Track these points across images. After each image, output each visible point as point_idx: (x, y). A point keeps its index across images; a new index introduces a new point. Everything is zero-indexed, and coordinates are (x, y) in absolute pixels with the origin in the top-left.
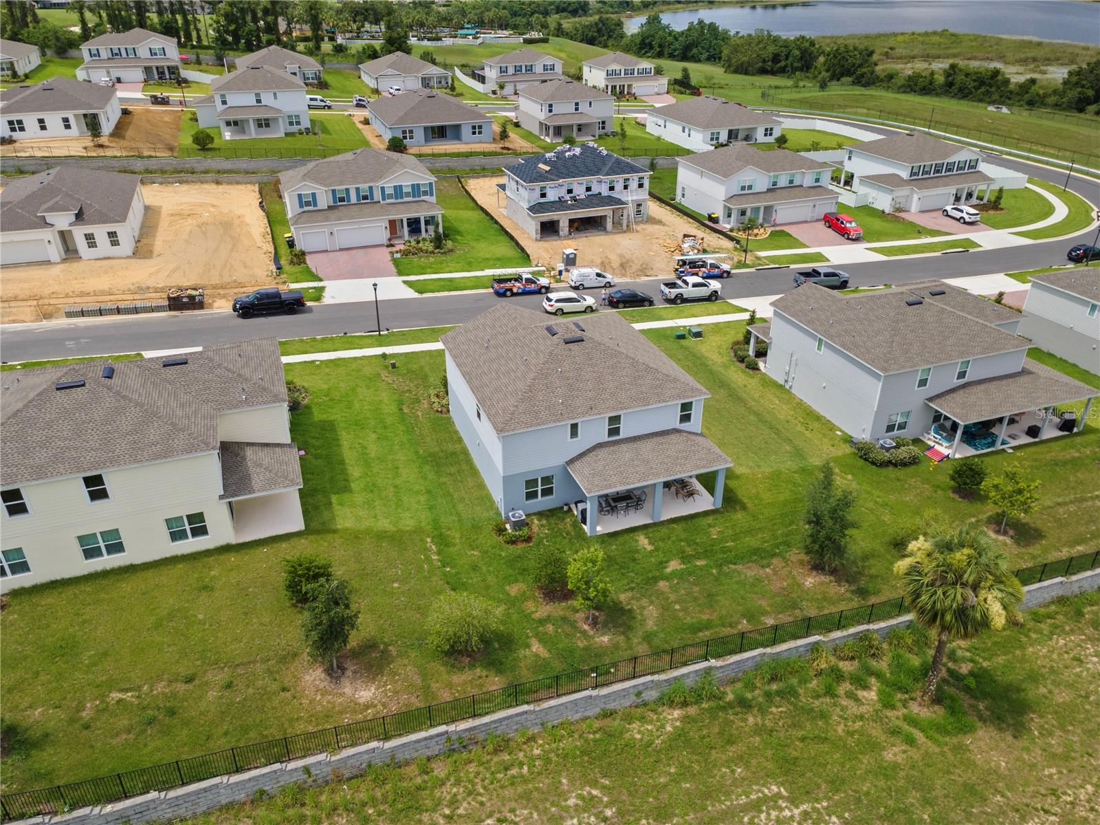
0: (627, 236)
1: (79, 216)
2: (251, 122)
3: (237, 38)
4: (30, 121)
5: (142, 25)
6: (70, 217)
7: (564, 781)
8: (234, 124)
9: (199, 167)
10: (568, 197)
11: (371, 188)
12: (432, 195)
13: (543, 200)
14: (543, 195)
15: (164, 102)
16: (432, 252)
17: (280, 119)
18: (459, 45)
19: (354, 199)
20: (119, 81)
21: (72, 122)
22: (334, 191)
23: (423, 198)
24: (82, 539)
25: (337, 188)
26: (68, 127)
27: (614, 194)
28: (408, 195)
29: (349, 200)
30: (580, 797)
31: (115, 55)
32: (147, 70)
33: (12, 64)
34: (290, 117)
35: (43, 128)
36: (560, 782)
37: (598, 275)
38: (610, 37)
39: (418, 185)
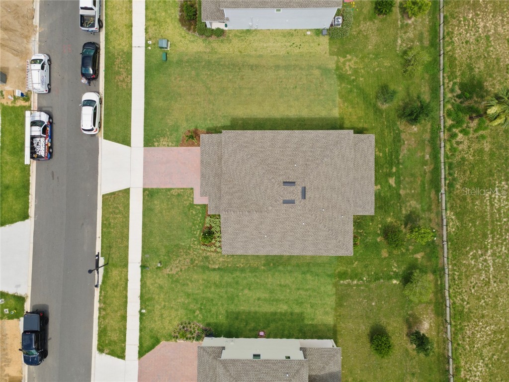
7: (464, 262)
30: (472, 259)
36: (464, 263)
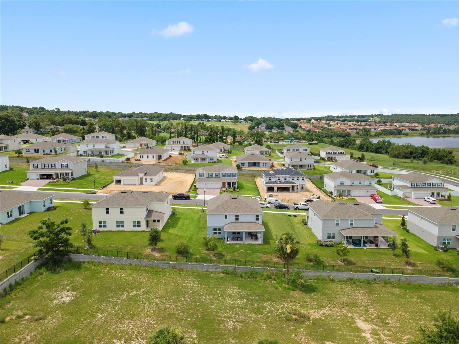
0: (295, 194)
1: (145, 174)
2: (199, 159)
3: (211, 140)
4: (145, 156)
5: (185, 136)
6: (143, 174)
8: (196, 159)
9: (181, 169)
10: (278, 181)
11: (219, 173)
12: (236, 176)
13: (270, 181)
14: (270, 180)
15: (182, 155)
16: (232, 191)
17: (207, 159)
18: (284, 144)
19: (214, 176)
20: (173, 150)
21: (155, 157)
22: (209, 173)
23: (233, 177)
24: (117, 222)
25: (210, 172)
26: (153, 158)
27: (294, 181)
28: (229, 176)
29: (213, 176)
31: (174, 143)
32: (182, 147)
33: (148, 144)
34: (211, 158)
35: (148, 158)
37: (277, 200)
38: (350, 144)
39: (232, 173)
